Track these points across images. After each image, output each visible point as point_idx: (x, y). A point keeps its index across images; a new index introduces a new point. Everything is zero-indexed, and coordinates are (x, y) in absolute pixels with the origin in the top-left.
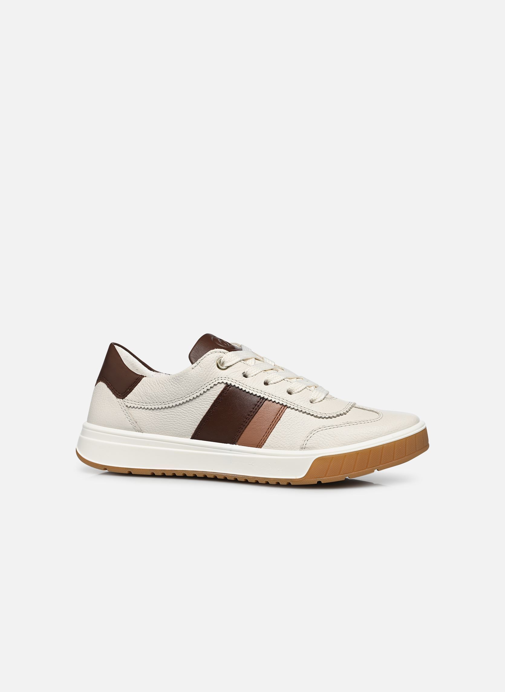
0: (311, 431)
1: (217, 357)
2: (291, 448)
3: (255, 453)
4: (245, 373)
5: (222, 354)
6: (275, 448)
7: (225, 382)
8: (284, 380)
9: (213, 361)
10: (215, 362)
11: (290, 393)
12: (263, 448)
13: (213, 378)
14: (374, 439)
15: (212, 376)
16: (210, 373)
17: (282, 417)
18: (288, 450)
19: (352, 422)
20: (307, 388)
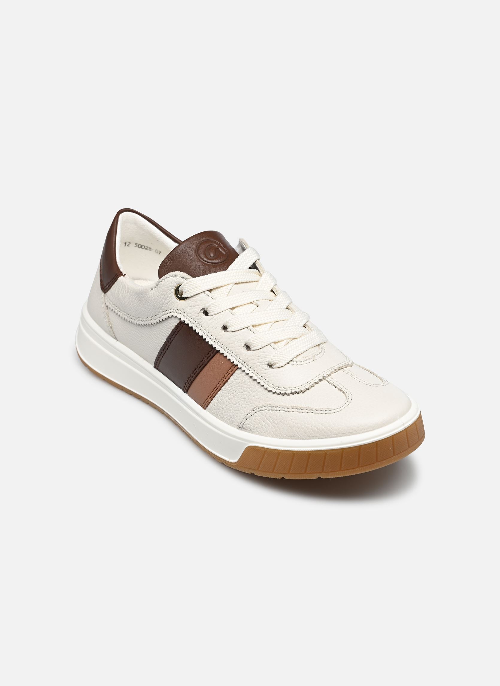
0: (254, 407)
1: (175, 282)
2: (230, 422)
3: (197, 414)
4: (205, 309)
5: (181, 280)
6: (216, 416)
7: (179, 317)
8: (247, 328)
9: (170, 288)
10: (172, 289)
11: (248, 347)
12: (207, 410)
13: (168, 308)
14: (319, 439)
15: (167, 305)
16: (166, 301)
17: (230, 378)
18: (227, 424)
19: (302, 409)
20: (272, 344)
